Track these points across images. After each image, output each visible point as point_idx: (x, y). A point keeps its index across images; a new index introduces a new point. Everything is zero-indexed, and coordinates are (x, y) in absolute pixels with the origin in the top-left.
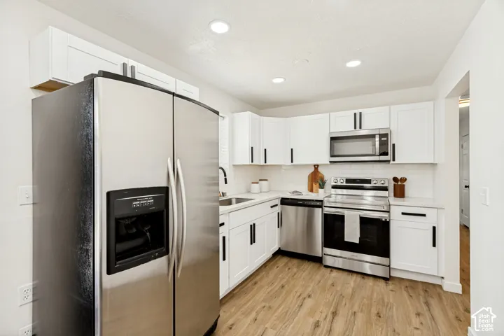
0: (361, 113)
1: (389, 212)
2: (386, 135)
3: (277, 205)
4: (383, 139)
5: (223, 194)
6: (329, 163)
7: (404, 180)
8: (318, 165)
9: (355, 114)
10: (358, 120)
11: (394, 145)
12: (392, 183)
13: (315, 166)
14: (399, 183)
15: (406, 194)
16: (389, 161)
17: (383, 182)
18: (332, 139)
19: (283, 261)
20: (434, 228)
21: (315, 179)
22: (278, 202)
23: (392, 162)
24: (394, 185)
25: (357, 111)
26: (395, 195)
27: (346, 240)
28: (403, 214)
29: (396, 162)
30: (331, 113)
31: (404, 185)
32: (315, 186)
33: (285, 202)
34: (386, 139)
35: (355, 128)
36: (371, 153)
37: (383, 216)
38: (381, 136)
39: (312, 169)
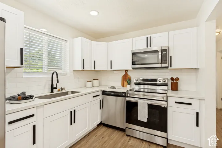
0: (150, 37)
1: (167, 101)
2: (166, 50)
3: (99, 95)
4: (164, 53)
5: (62, 89)
6: (131, 69)
7: (177, 79)
8: (127, 71)
9: (147, 38)
10: (149, 42)
11: (171, 57)
12: (171, 81)
13: (125, 71)
14: (175, 81)
15: (179, 89)
16: (167, 67)
17: (164, 81)
18: (133, 54)
19: (103, 129)
20: (197, 113)
21: (126, 78)
22: (100, 93)
23: (170, 68)
24: (171, 82)
25: (149, 36)
26: (172, 89)
27: (138, 119)
28: (176, 102)
29: (172, 68)
30: (133, 38)
31: (177, 83)
32: (126, 83)
33: (104, 93)
34: (165, 53)
35: (147, 47)
36: (156, 62)
37: (163, 104)
38: (163, 51)
39: (124, 73)
